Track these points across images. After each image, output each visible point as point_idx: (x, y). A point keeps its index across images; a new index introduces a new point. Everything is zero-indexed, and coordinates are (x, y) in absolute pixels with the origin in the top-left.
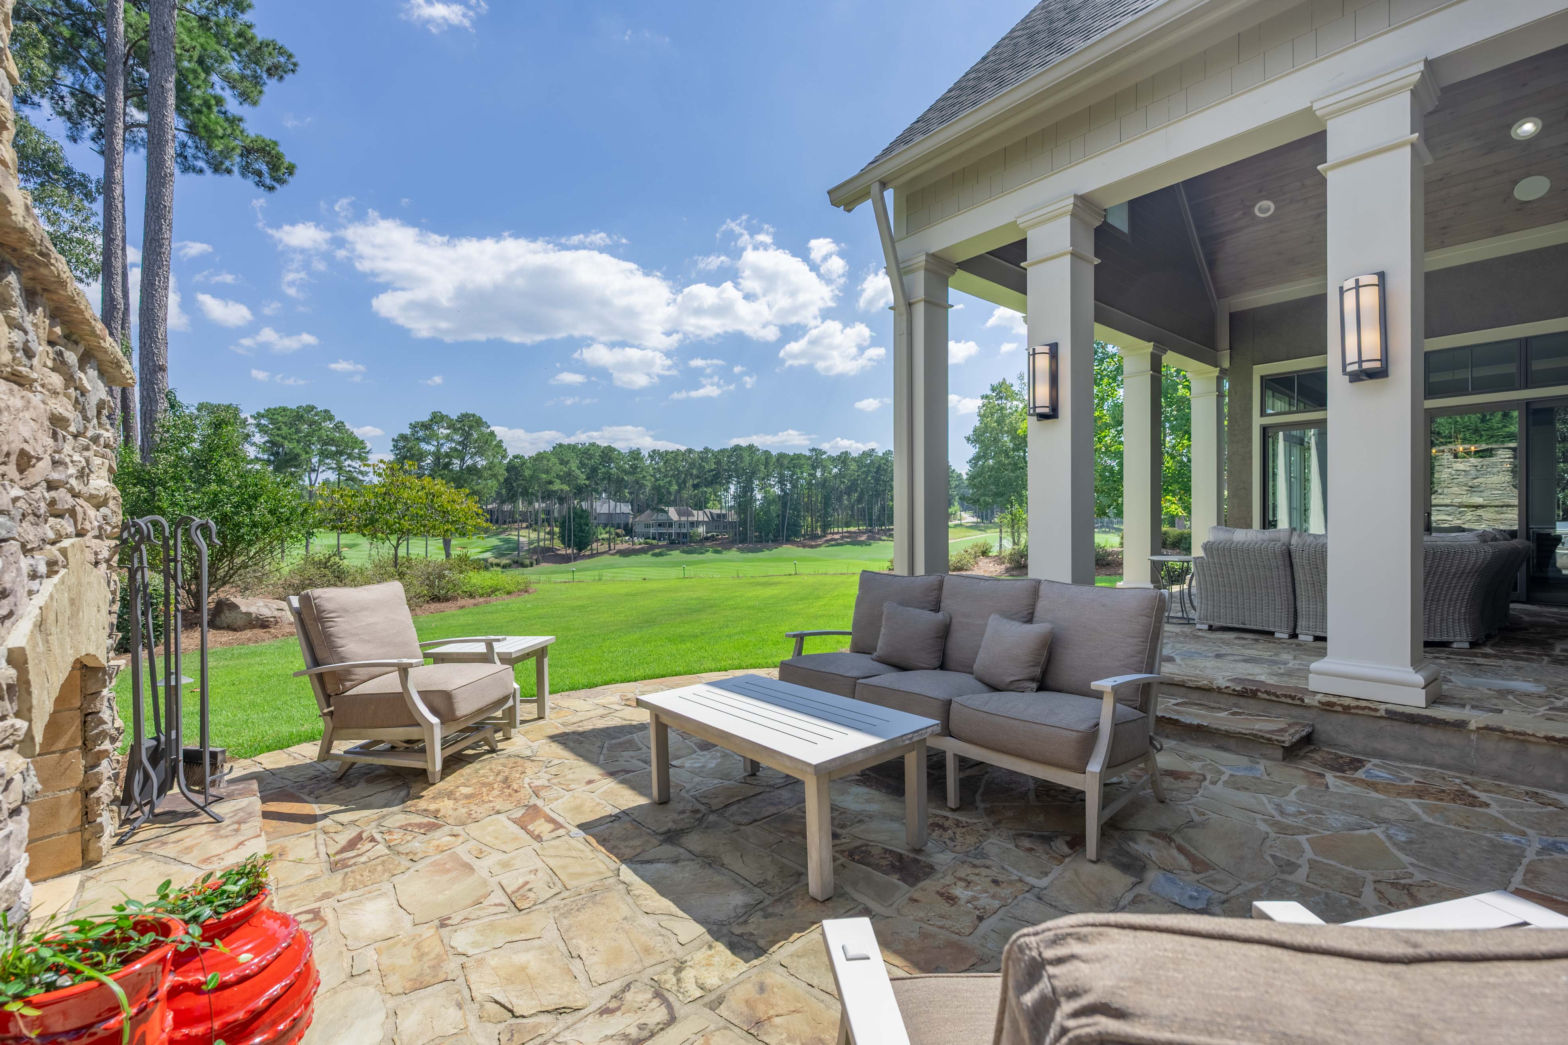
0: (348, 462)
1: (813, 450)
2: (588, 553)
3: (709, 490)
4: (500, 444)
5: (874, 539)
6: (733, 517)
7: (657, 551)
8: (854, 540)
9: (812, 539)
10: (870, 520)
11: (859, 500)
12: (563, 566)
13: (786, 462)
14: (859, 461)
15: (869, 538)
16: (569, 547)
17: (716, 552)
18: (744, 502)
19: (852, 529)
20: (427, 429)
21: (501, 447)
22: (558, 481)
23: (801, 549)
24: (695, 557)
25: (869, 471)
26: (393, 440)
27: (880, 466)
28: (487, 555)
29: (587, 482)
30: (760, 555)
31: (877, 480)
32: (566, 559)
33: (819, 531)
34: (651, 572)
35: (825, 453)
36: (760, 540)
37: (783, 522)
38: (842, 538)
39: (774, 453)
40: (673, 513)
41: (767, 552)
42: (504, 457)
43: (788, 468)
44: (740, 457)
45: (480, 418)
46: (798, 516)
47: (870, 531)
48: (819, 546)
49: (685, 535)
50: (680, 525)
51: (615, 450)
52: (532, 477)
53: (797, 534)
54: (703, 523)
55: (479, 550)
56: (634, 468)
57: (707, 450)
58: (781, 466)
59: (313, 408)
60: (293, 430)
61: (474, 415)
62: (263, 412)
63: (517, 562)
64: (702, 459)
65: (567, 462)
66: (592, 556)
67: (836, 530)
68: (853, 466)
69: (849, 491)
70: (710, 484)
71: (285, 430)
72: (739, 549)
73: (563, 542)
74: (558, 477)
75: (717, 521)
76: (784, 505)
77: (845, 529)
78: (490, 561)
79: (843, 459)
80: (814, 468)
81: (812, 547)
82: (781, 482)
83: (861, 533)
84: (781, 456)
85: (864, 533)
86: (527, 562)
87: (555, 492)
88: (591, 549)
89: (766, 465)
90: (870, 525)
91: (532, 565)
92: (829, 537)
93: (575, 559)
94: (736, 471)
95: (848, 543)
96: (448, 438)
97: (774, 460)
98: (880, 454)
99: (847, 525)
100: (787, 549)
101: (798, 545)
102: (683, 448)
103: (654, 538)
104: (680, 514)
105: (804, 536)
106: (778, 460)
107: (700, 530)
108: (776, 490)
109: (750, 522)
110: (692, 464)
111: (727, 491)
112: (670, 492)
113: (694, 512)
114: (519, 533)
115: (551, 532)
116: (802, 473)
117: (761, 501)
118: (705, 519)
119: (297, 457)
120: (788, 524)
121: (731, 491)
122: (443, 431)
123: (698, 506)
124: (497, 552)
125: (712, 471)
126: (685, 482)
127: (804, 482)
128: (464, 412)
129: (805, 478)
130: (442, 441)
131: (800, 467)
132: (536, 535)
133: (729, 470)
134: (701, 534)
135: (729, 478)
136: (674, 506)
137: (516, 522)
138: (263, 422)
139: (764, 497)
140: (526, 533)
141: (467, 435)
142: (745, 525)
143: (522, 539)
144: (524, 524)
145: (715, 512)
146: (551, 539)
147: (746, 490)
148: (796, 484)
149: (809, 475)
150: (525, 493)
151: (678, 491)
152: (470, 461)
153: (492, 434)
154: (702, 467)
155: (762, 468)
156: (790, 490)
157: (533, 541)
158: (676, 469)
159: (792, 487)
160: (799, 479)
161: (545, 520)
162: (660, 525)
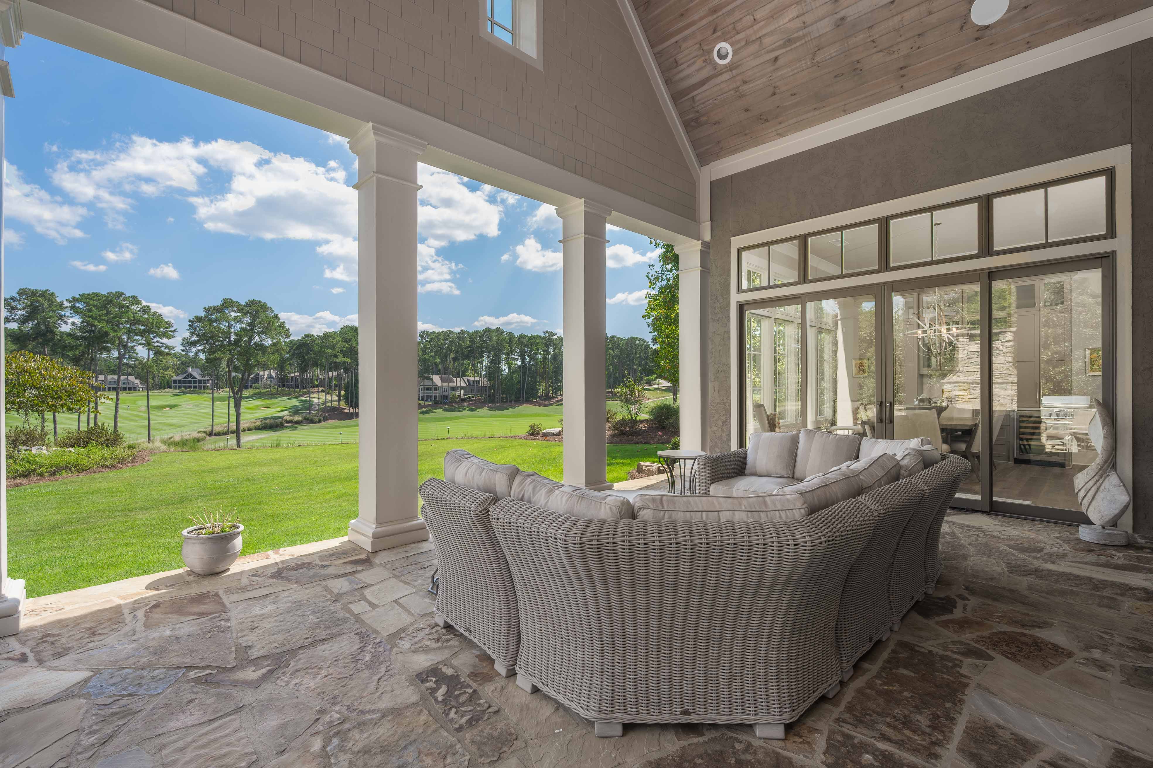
0: (157, 339)
1: (547, 332)
3: (467, 362)
4: (282, 326)
6: (484, 383)
7: (424, 409)
9: (546, 400)
12: (347, 422)
13: (525, 341)
16: (352, 407)
17: (471, 410)
18: (493, 371)
20: (219, 312)
21: (284, 327)
22: (341, 355)
23: (536, 407)
24: (454, 414)
26: (190, 321)
28: (285, 413)
30: (505, 412)
32: (348, 417)
33: (551, 394)
35: (555, 334)
36: (505, 401)
37: (523, 387)
39: (516, 335)
40: (437, 380)
41: (510, 410)
42: (287, 336)
43: (527, 346)
44: (489, 337)
45: (265, 304)
46: (535, 382)
48: (552, 404)
49: (446, 397)
50: (444, 389)
52: (320, 352)
53: (535, 396)
54: (462, 387)
55: (279, 409)
57: (463, 332)
58: (522, 344)
59: (122, 294)
60: (104, 312)
61: (260, 302)
62: (77, 296)
63: (308, 419)
64: (458, 338)
65: (350, 340)
70: (468, 357)
71: (95, 312)
72: (490, 409)
73: (347, 402)
74: (342, 351)
75: (472, 387)
76: (524, 374)
78: (285, 418)
80: (547, 346)
81: (545, 405)
82: (523, 356)
84: (522, 336)
86: (316, 419)
87: (340, 363)
89: (510, 342)
91: (320, 421)
92: (560, 398)
93: (355, 417)
94: (487, 347)
96: (237, 320)
97: (516, 339)
100: (526, 408)
101: (535, 404)
102: (446, 330)
103: (423, 400)
104: (443, 381)
105: (539, 397)
106: (519, 339)
107: (458, 393)
108: (518, 363)
109: (498, 387)
110: (452, 342)
111: (481, 363)
112: (436, 363)
113: (455, 379)
114: (316, 395)
115: (339, 396)
116: (538, 350)
117: (507, 370)
118: (463, 384)
119: (107, 334)
120: (527, 388)
121: (484, 363)
122: (233, 314)
123: (459, 374)
124: (295, 411)
125: (468, 347)
126: (446, 356)
127: (540, 356)
128: (251, 299)
129: (540, 354)
130: (232, 322)
131: (537, 345)
132: (329, 397)
133: (482, 347)
134: (459, 396)
135: (482, 353)
136: (438, 374)
137: (314, 387)
138: (77, 305)
139: (509, 368)
140: (322, 396)
141: (254, 317)
142: (494, 389)
143: (316, 400)
144: (320, 389)
145: (472, 379)
146: (339, 401)
147: (496, 361)
148: (533, 358)
149: (544, 351)
150: (315, 364)
151: (441, 363)
152: (257, 339)
153: (276, 317)
154: (460, 345)
155: (507, 346)
156: (529, 362)
157: (325, 402)
158: (439, 346)
159: (530, 360)
160: (536, 354)
161: (336, 386)
162: (427, 389)
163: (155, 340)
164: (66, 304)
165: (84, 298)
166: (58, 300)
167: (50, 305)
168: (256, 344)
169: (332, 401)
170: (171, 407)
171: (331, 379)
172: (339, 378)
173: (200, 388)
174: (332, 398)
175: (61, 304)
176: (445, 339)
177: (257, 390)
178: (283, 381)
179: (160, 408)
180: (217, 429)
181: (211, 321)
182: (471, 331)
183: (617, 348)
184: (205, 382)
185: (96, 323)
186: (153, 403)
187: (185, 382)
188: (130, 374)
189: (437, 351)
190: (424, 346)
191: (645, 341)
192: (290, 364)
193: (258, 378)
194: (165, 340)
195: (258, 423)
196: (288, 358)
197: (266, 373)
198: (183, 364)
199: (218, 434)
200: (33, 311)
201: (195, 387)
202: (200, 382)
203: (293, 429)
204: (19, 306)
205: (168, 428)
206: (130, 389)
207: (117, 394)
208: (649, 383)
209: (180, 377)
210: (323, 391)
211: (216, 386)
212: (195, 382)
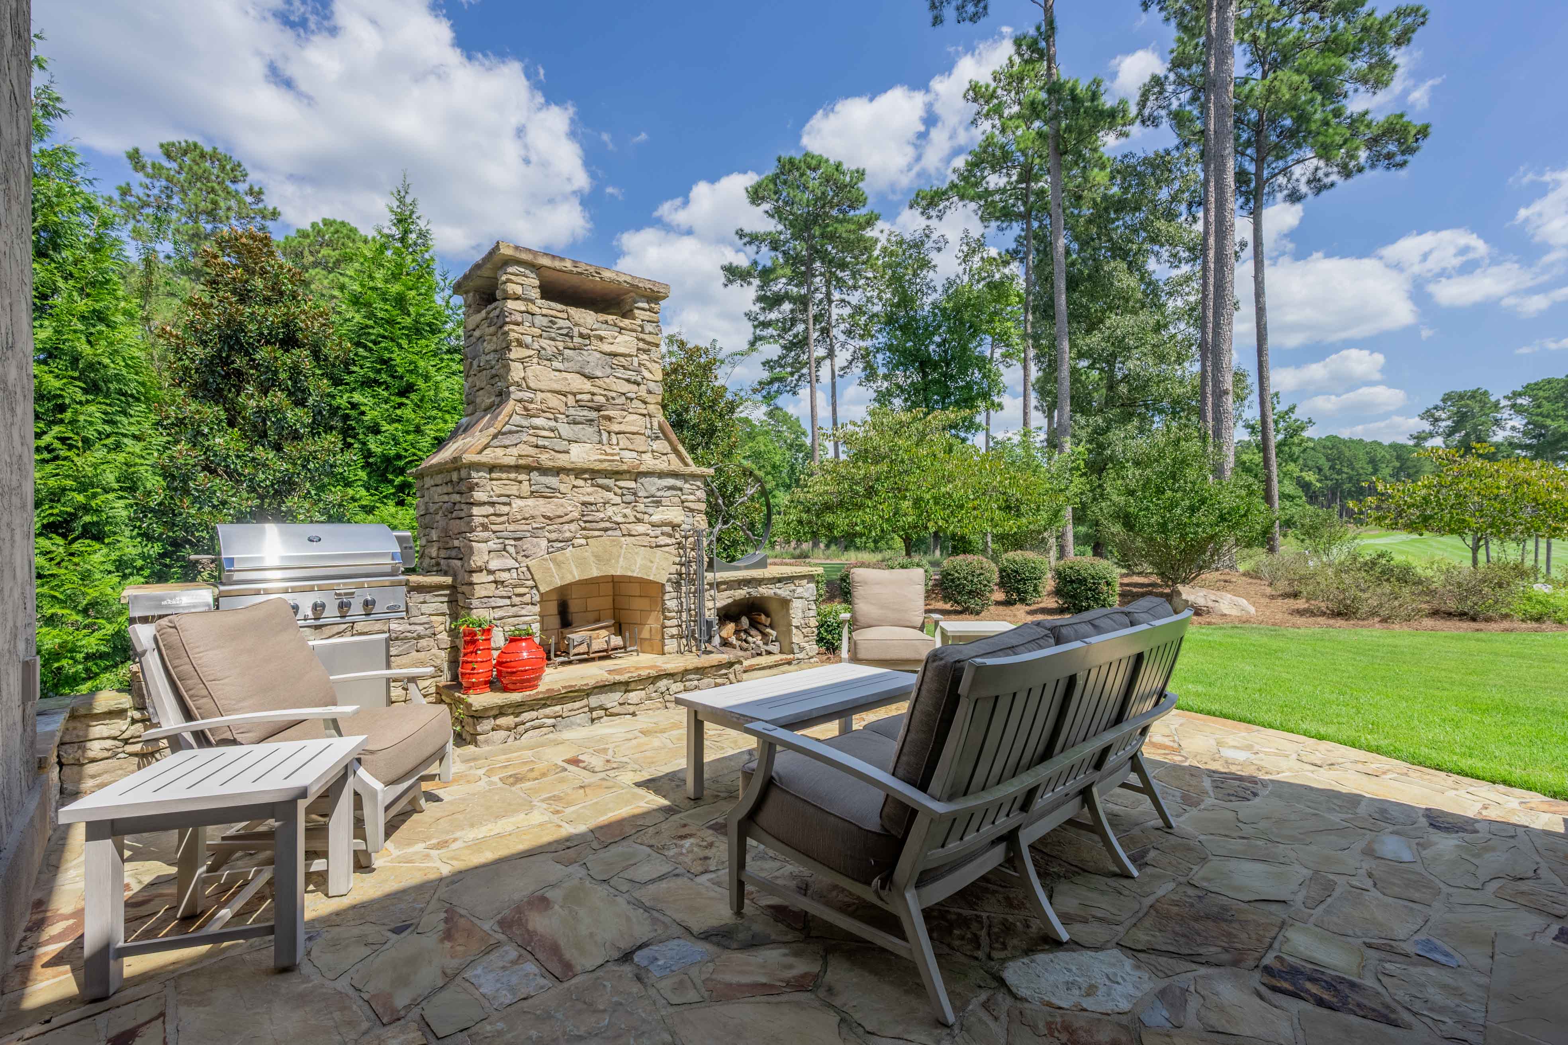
62: (1520, 389)
71: (1547, 407)
138: (1519, 401)
165: (1529, 390)
166: (1493, 399)
167: (1482, 408)
175: (1496, 405)
185: (1549, 422)
204: (1444, 416)
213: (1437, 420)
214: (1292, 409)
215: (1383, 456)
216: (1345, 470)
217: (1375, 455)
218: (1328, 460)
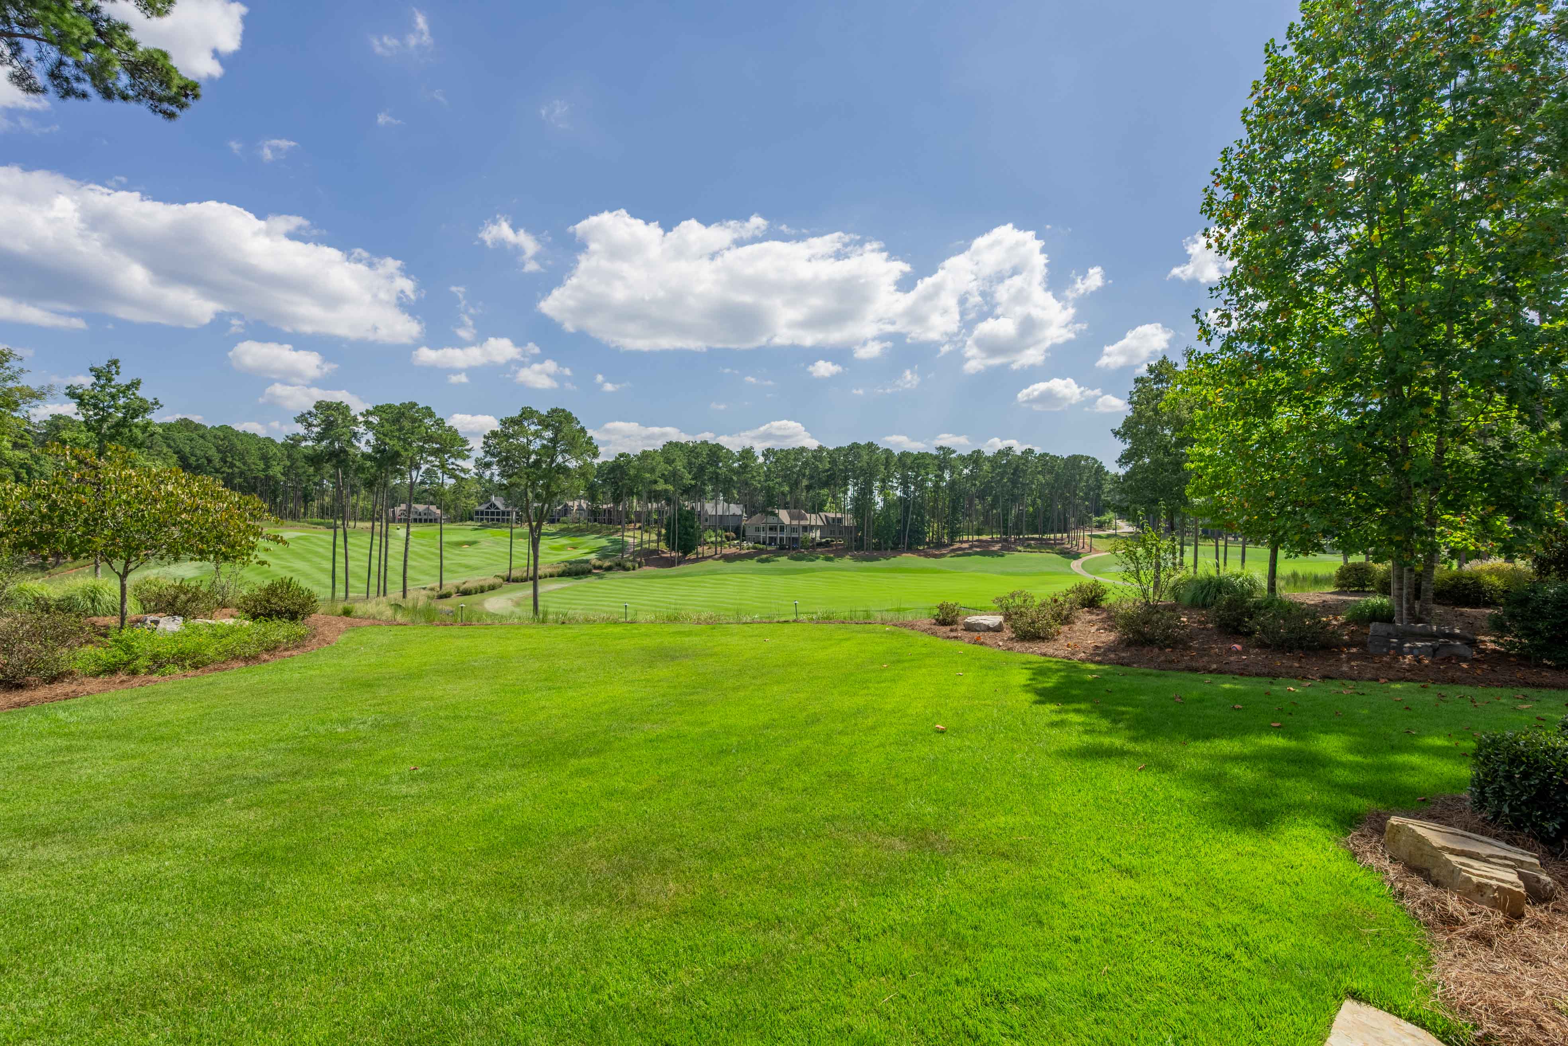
0: (452, 460)
1: (941, 448)
2: (693, 557)
3: (825, 491)
4: (589, 442)
5: (1009, 549)
6: (849, 520)
7: (764, 556)
8: (985, 550)
9: (936, 549)
10: (1006, 527)
11: (993, 506)
12: (667, 571)
13: (909, 462)
14: (994, 461)
15: (1003, 548)
16: (673, 549)
17: (828, 559)
18: (862, 504)
19: (984, 537)
20: (517, 425)
21: (591, 444)
22: (662, 481)
23: (922, 558)
24: (804, 564)
25: (1005, 472)
26: (485, 437)
27: (1018, 466)
28: (593, 556)
29: (693, 482)
30: (875, 564)
31: (1014, 483)
32: (670, 563)
33: (946, 540)
34: (757, 581)
35: (954, 452)
36: (878, 548)
37: (905, 530)
38: (971, 547)
39: (896, 452)
40: (784, 516)
41: (883, 561)
42: (596, 456)
43: (911, 468)
44: (858, 456)
45: (570, 414)
46: (923, 522)
47: (1006, 540)
48: (943, 555)
49: (796, 540)
50: (793, 529)
51: (723, 448)
52: (636, 476)
53: (921, 542)
54: (817, 527)
55: (587, 551)
56: (744, 467)
57: (821, 449)
58: (904, 466)
59: (416, 404)
60: (397, 427)
61: (564, 411)
62: (371, 409)
63: (619, 565)
64: (814, 457)
65: (674, 461)
66: (697, 560)
67: (965, 538)
68: (986, 467)
69: (981, 496)
70: (826, 484)
71: (388, 427)
72: (856, 558)
73: (668, 544)
74: (663, 476)
75: (833, 526)
76: (907, 508)
77: (976, 537)
78: (593, 562)
79: (976, 458)
80: (941, 469)
81: (936, 556)
82: (905, 483)
83: (993, 542)
84: (904, 455)
85: (997, 542)
86: (629, 564)
87: (660, 491)
88: (697, 553)
89: (887, 464)
90: (1005, 533)
91: (634, 569)
92: (957, 545)
93: (679, 563)
94: (854, 471)
95: (977, 553)
96: (537, 434)
97: (896, 459)
98: (1019, 453)
99: (979, 533)
100: (908, 559)
101: (920, 554)
102: (797, 446)
103: (764, 543)
104: (792, 517)
105: (928, 544)
106: (900, 459)
107: (812, 535)
108: (898, 493)
109: (869, 527)
110: (806, 464)
111: (845, 492)
112: (783, 493)
113: (808, 515)
114: (631, 533)
115: (659, 534)
116: (927, 474)
117: (881, 504)
118: (820, 523)
119: (397, 454)
120: (910, 530)
121: (850, 493)
122: (533, 428)
123: (813, 507)
124: (603, 553)
125: (827, 471)
126: (797, 483)
127: (930, 484)
128: (554, 407)
129: (931, 480)
130: (531, 438)
131: (926, 467)
132: (646, 537)
133: (847, 470)
134: (814, 539)
135: (846, 478)
136: (786, 508)
137: (630, 522)
138: (370, 419)
139: (885, 500)
140: (638, 534)
141: (557, 431)
142: (863, 530)
143: (631, 540)
144: (638, 525)
145: (831, 515)
146: (658, 541)
147: (865, 493)
148: (920, 486)
149: (936, 476)
150: (631, 493)
151: (791, 492)
152: (560, 459)
153: (583, 430)
154: (817, 467)
155: (882, 468)
156: (914, 492)
157: (641, 543)
158: (788, 469)
159: (916, 490)
160: (924, 480)
161: (656, 522)
162: (771, 529)
163: (451, 461)
164: (361, 419)
165: (378, 410)
166: (353, 413)
167: (344, 420)
168: (558, 465)
169: (649, 542)
170: (470, 544)
171: (649, 513)
172: (660, 512)
173: (503, 520)
174: (650, 538)
175: (355, 419)
176: (796, 459)
177: (565, 526)
178: (594, 515)
179: (459, 544)
180: (515, 574)
181: (508, 437)
182: (831, 448)
183: (1050, 472)
184: (508, 513)
185: (387, 440)
186: (446, 538)
187: (487, 514)
188: (432, 503)
189: (785, 476)
190: (769, 469)
191: (1096, 461)
192: (603, 493)
193: (566, 510)
194: (460, 462)
195: (562, 567)
196: (600, 485)
197: (576, 503)
198: (486, 491)
199: (516, 580)
200: (329, 425)
201: (498, 520)
202: (503, 513)
203: (600, 577)
204: (315, 422)
205: (462, 570)
206: (431, 521)
207: (408, 527)
208: (1100, 526)
209: (483, 508)
210: (640, 528)
211: (519, 520)
212: (498, 513)
213: (310, 425)
214: (136, 384)
215: (275, 454)
216: (237, 464)
217: (267, 452)
218: (219, 451)
